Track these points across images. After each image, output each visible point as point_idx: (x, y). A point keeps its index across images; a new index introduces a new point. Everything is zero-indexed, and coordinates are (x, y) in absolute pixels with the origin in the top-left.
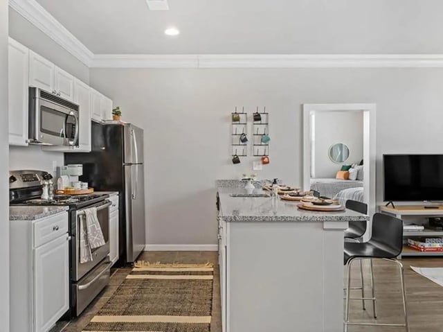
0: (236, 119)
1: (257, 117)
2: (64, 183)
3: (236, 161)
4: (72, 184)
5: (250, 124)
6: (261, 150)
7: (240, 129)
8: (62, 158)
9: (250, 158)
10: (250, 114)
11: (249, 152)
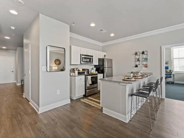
0: (136, 54)
1: (143, 53)
2: (92, 71)
3: (136, 66)
4: (94, 72)
5: (141, 55)
6: (145, 63)
7: (137, 57)
8: (94, 66)
9: (141, 65)
10: (141, 52)
11: (141, 64)
